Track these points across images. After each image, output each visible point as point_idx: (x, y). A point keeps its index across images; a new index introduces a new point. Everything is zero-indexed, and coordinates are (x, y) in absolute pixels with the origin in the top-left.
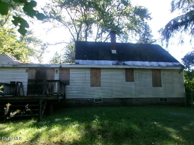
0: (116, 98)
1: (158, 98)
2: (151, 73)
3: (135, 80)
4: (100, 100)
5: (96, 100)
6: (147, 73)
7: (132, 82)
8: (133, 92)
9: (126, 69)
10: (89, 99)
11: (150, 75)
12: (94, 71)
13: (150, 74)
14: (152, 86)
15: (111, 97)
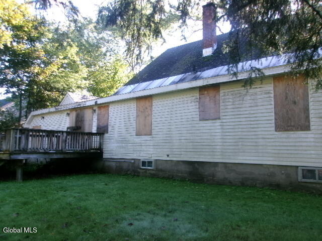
0: (178, 161)
1: (297, 167)
2: (272, 88)
3: (221, 114)
4: (150, 163)
5: (144, 163)
6: (259, 90)
7: (214, 121)
8: (218, 147)
9: (202, 89)
10: (133, 161)
11: (268, 95)
12: (142, 103)
13: (269, 93)
14: (274, 129)
15: (168, 159)
